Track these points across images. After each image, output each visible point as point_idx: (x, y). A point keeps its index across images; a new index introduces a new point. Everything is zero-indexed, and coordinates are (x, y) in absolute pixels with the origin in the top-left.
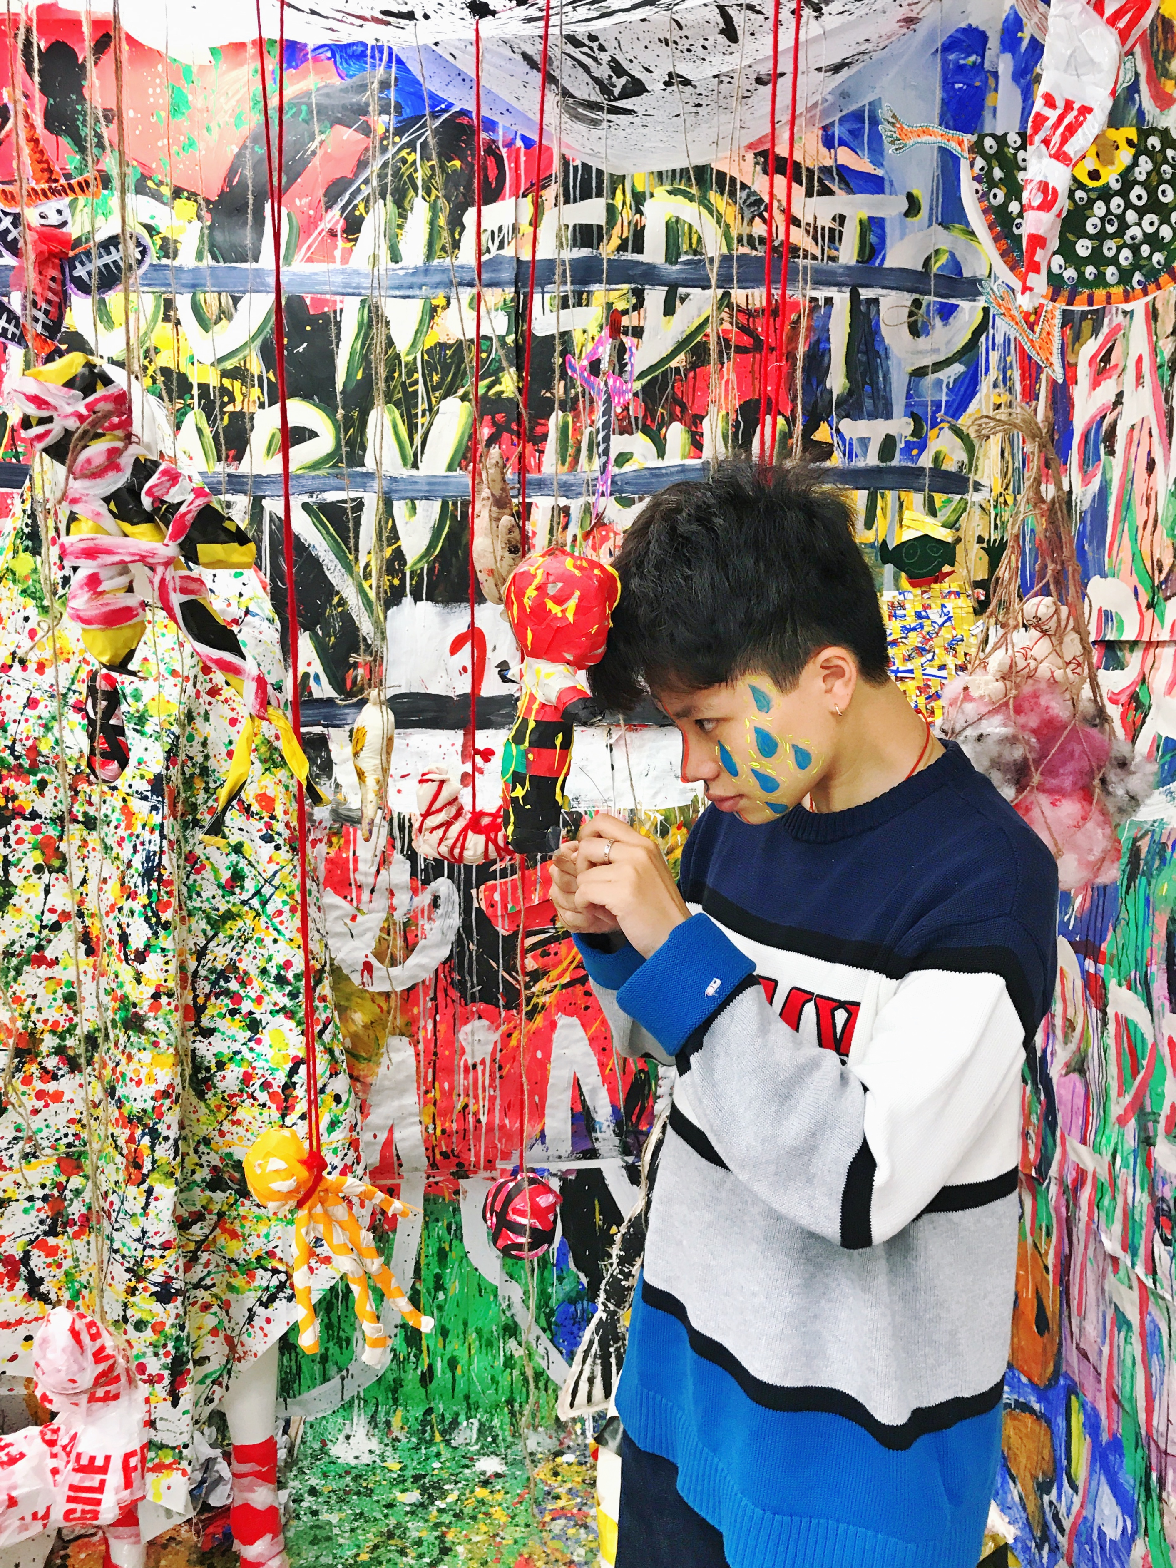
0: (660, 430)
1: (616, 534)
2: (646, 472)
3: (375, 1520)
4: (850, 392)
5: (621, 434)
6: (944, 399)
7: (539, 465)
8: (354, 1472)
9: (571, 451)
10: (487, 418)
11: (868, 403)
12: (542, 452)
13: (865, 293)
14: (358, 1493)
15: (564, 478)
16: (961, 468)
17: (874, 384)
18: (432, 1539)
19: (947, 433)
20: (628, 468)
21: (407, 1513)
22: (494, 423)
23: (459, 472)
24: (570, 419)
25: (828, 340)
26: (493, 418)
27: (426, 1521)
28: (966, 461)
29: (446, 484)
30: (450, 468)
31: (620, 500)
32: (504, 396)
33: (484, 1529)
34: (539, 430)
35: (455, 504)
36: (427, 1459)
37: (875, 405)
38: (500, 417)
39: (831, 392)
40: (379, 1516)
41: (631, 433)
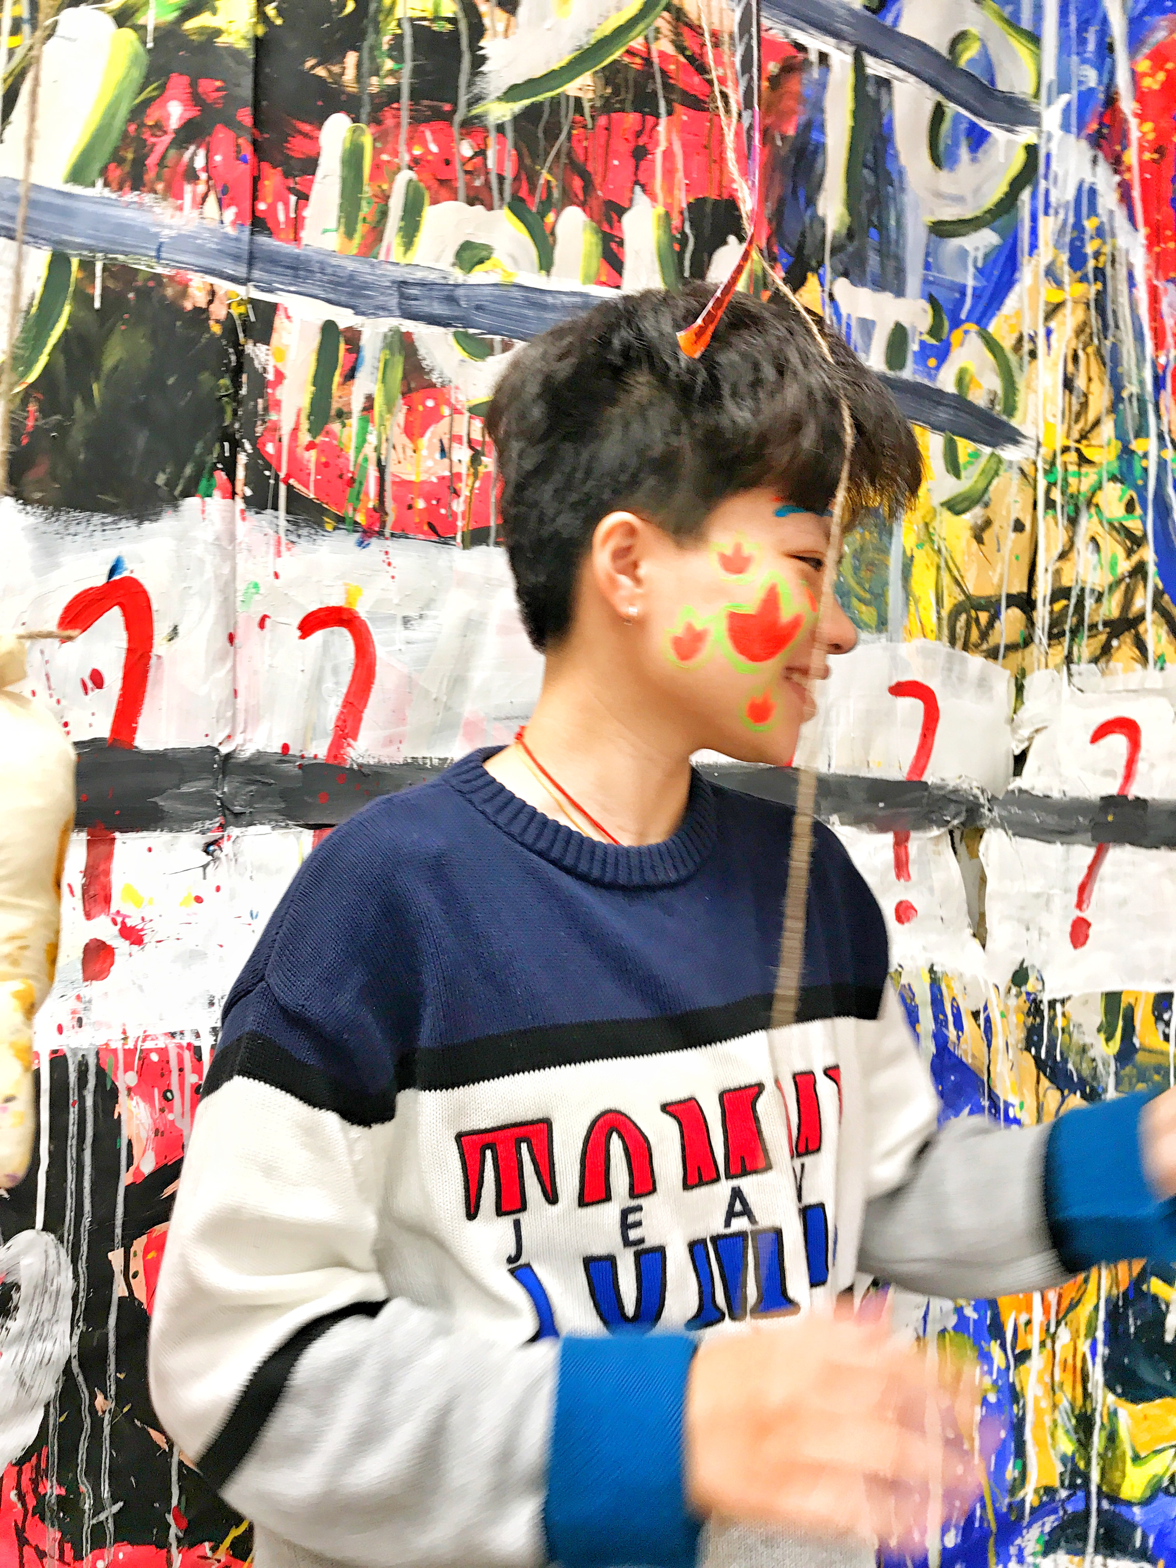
0: (543, 215)
1: (456, 411)
2: (517, 293)
4: (851, 234)
5: (471, 202)
6: (970, 283)
7: (297, 224)
9: (365, 209)
10: (179, 82)
11: (873, 260)
12: (303, 197)
13: (875, 67)
15: (351, 266)
16: (992, 402)
17: (882, 227)
19: (974, 342)
20: (479, 276)
22: (195, 98)
23: (99, 190)
24: (367, 140)
25: (821, 128)
26: (193, 85)
28: (1000, 392)
29: (65, 212)
30: (77, 175)
31: (463, 340)
32: (221, 41)
34: (297, 147)
35: (87, 266)
37: (882, 265)
38: (209, 86)
39: (823, 224)
41: (490, 208)
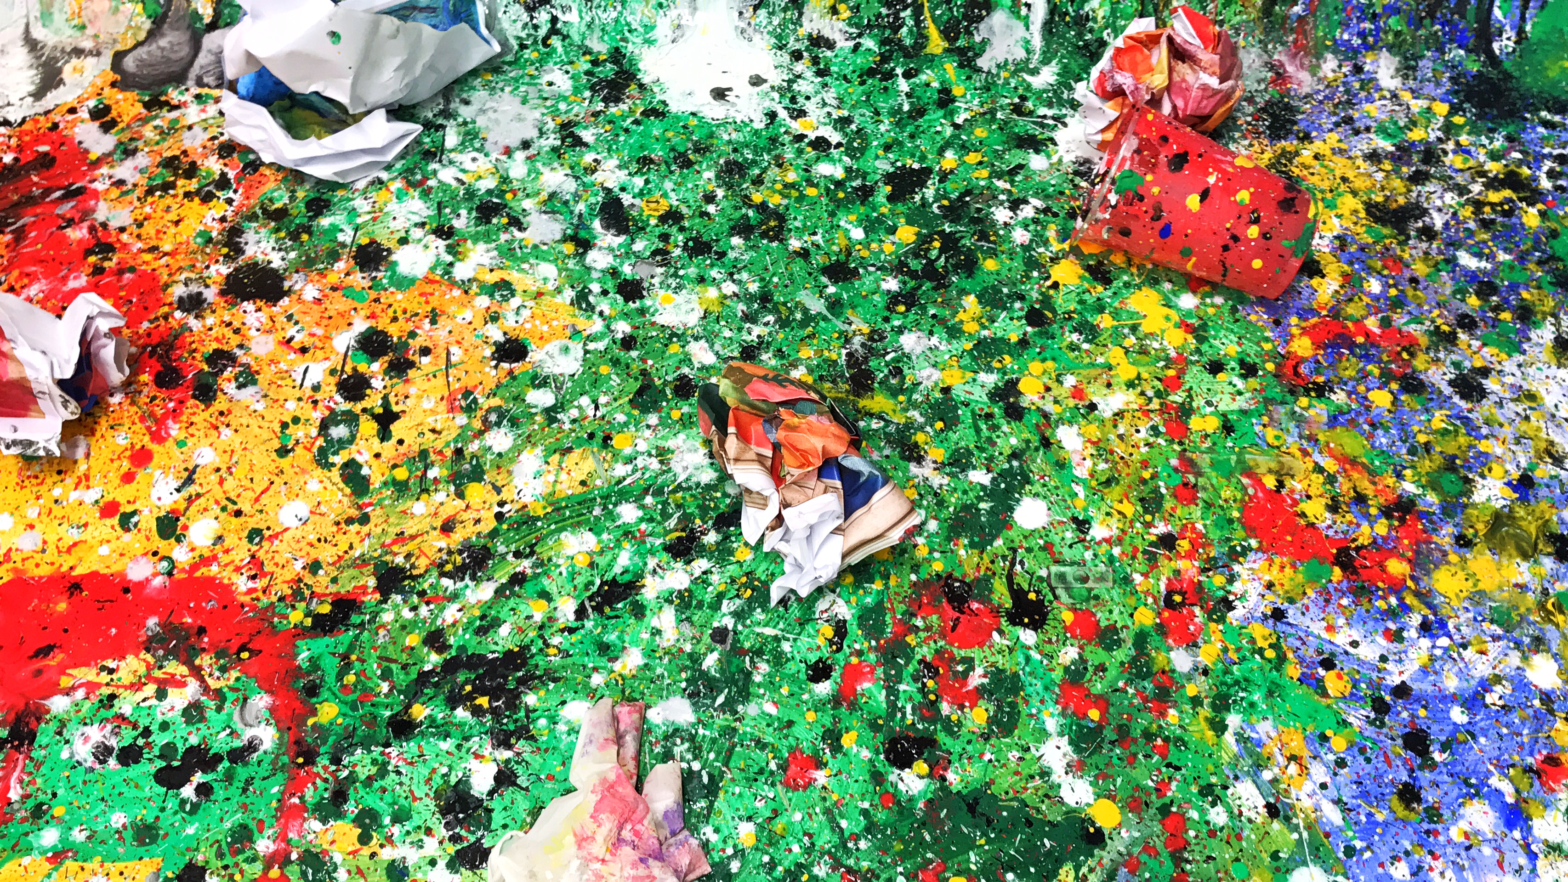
3: (808, 318)
8: (723, 154)
14: (743, 229)
18: (980, 396)
21: (894, 299)
27: (954, 332)
33: (1126, 371)
36: (918, 112)
40: (817, 306)
